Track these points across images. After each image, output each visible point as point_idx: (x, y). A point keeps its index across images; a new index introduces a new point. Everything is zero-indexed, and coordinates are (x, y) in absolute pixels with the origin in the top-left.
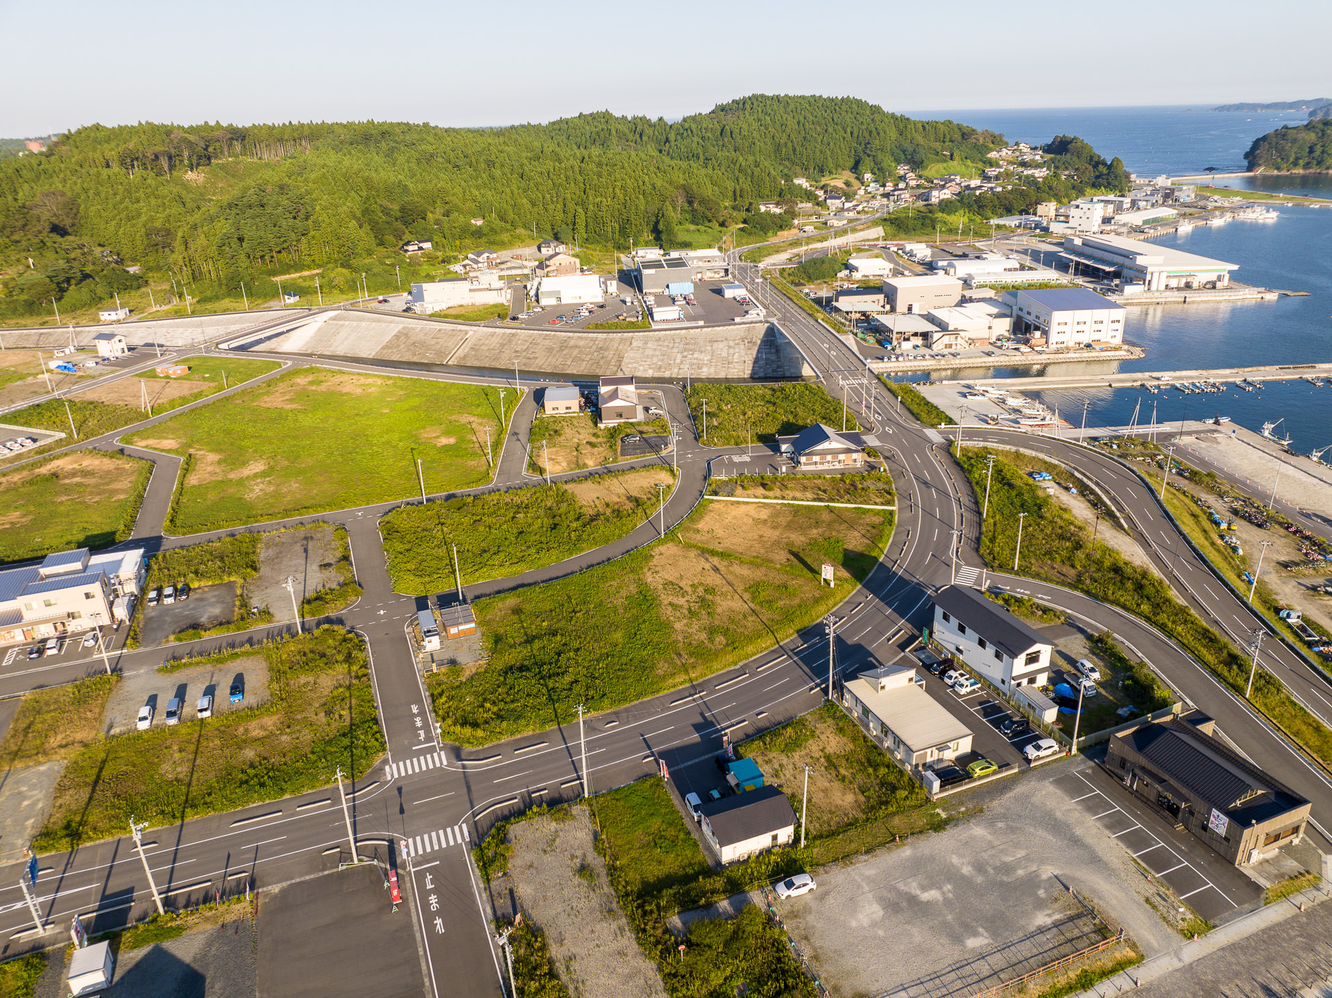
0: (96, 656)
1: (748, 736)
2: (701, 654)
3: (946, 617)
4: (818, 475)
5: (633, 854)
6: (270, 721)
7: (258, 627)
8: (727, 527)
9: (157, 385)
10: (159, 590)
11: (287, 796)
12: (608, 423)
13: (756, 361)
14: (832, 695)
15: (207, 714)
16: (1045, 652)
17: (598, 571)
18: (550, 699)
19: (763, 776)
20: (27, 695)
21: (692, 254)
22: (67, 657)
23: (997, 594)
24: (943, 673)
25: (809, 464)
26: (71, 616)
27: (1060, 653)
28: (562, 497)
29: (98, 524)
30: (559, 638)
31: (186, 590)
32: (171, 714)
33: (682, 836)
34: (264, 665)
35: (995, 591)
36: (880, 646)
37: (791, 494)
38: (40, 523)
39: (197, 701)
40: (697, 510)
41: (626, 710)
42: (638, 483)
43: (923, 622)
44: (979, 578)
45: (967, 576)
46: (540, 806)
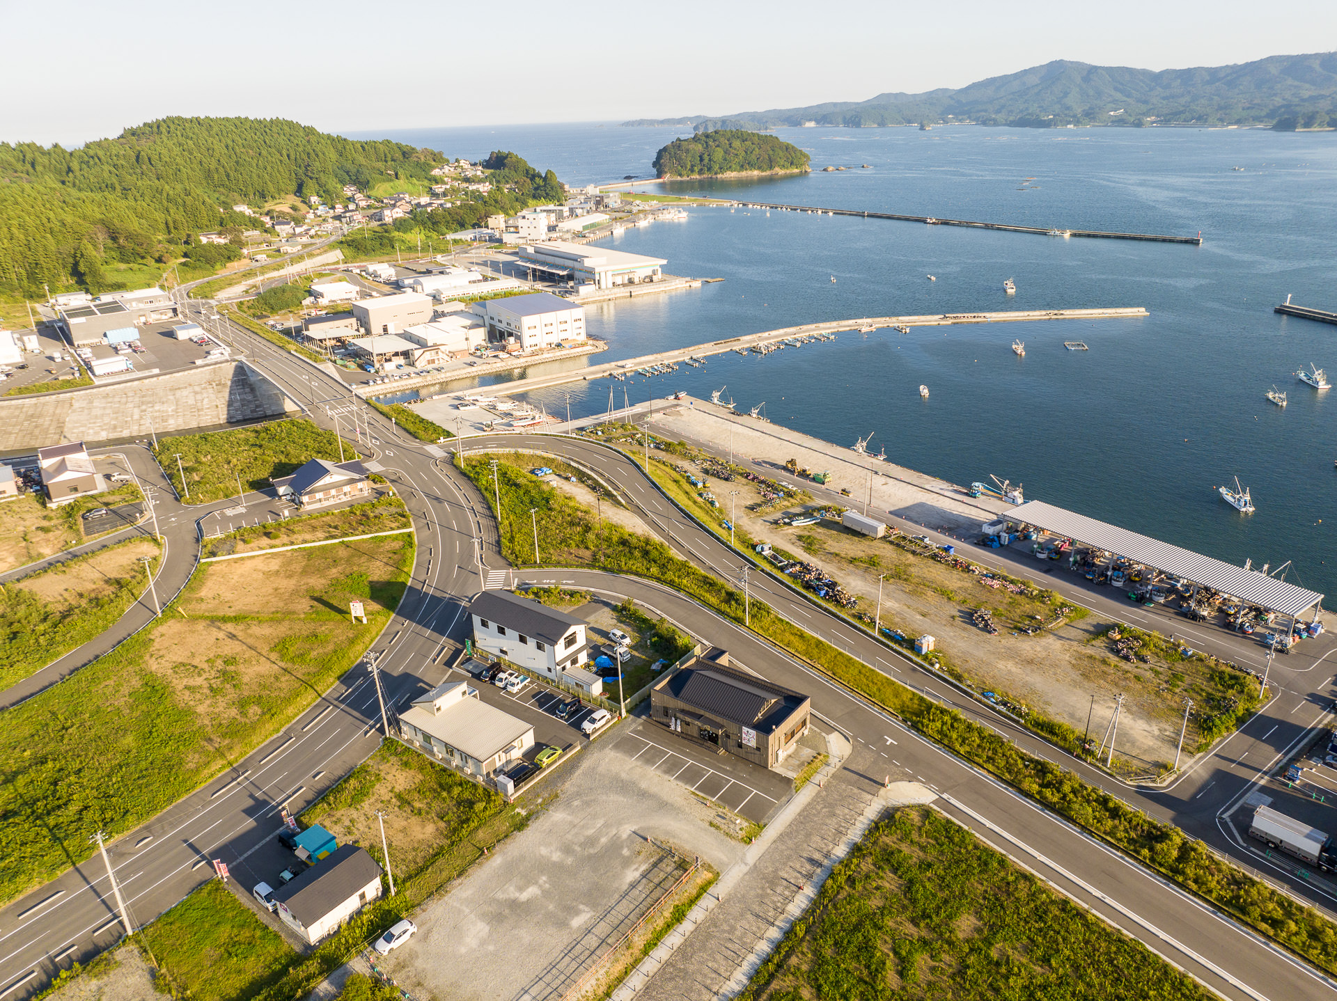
1: (308, 803)
2: (235, 731)
3: (484, 624)
4: (326, 512)
5: (205, 975)
8: (234, 588)
12: (59, 502)
13: (230, 404)
14: (390, 732)
16: (580, 631)
17: (86, 673)
18: (55, 839)
19: (334, 838)
21: (128, 295)
23: (526, 591)
24: (493, 678)
25: (313, 502)
27: (592, 629)
28: (16, 599)
30: (50, 764)
33: (258, 933)
35: (524, 588)
36: (427, 670)
37: (299, 537)
40: (194, 579)
41: (159, 820)
42: (116, 562)
43: (464, 634)
44: (507, 578)
45: (496, 579)
46: (70, 968)
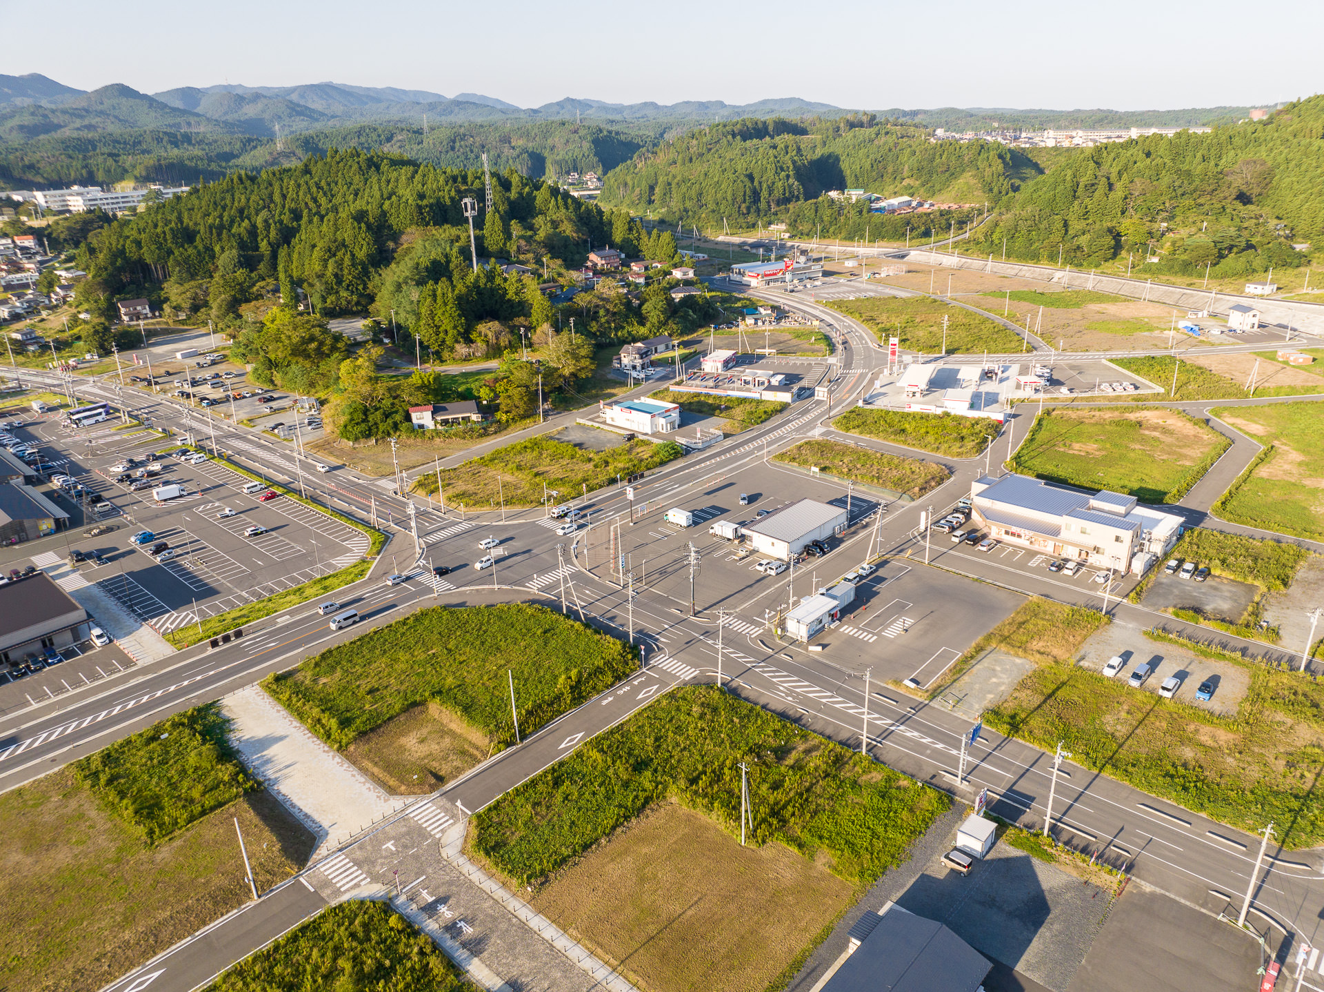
0: (1100, 593)
6: (1225, 737)
7: (1260, 642)
9: (1271, 368)
10: (1181, 562)
11: (1203, 814)
15: (1168, 695)
20: (1034, 597)
22: (1077, 583)
26: (1097, 550)
29: (1155, 480)
31: (1206, 573)
32: (1136, 676)
34: (1246, 680)
38: (1109, 461)
39: (1164, 677)
